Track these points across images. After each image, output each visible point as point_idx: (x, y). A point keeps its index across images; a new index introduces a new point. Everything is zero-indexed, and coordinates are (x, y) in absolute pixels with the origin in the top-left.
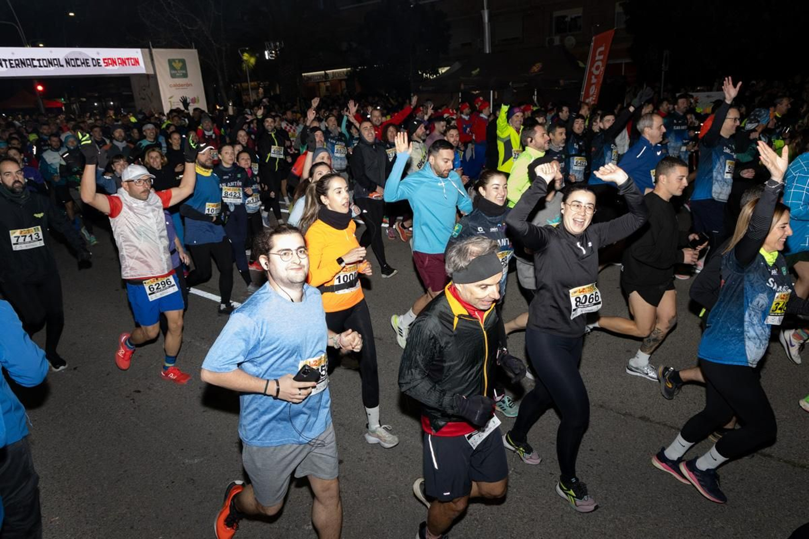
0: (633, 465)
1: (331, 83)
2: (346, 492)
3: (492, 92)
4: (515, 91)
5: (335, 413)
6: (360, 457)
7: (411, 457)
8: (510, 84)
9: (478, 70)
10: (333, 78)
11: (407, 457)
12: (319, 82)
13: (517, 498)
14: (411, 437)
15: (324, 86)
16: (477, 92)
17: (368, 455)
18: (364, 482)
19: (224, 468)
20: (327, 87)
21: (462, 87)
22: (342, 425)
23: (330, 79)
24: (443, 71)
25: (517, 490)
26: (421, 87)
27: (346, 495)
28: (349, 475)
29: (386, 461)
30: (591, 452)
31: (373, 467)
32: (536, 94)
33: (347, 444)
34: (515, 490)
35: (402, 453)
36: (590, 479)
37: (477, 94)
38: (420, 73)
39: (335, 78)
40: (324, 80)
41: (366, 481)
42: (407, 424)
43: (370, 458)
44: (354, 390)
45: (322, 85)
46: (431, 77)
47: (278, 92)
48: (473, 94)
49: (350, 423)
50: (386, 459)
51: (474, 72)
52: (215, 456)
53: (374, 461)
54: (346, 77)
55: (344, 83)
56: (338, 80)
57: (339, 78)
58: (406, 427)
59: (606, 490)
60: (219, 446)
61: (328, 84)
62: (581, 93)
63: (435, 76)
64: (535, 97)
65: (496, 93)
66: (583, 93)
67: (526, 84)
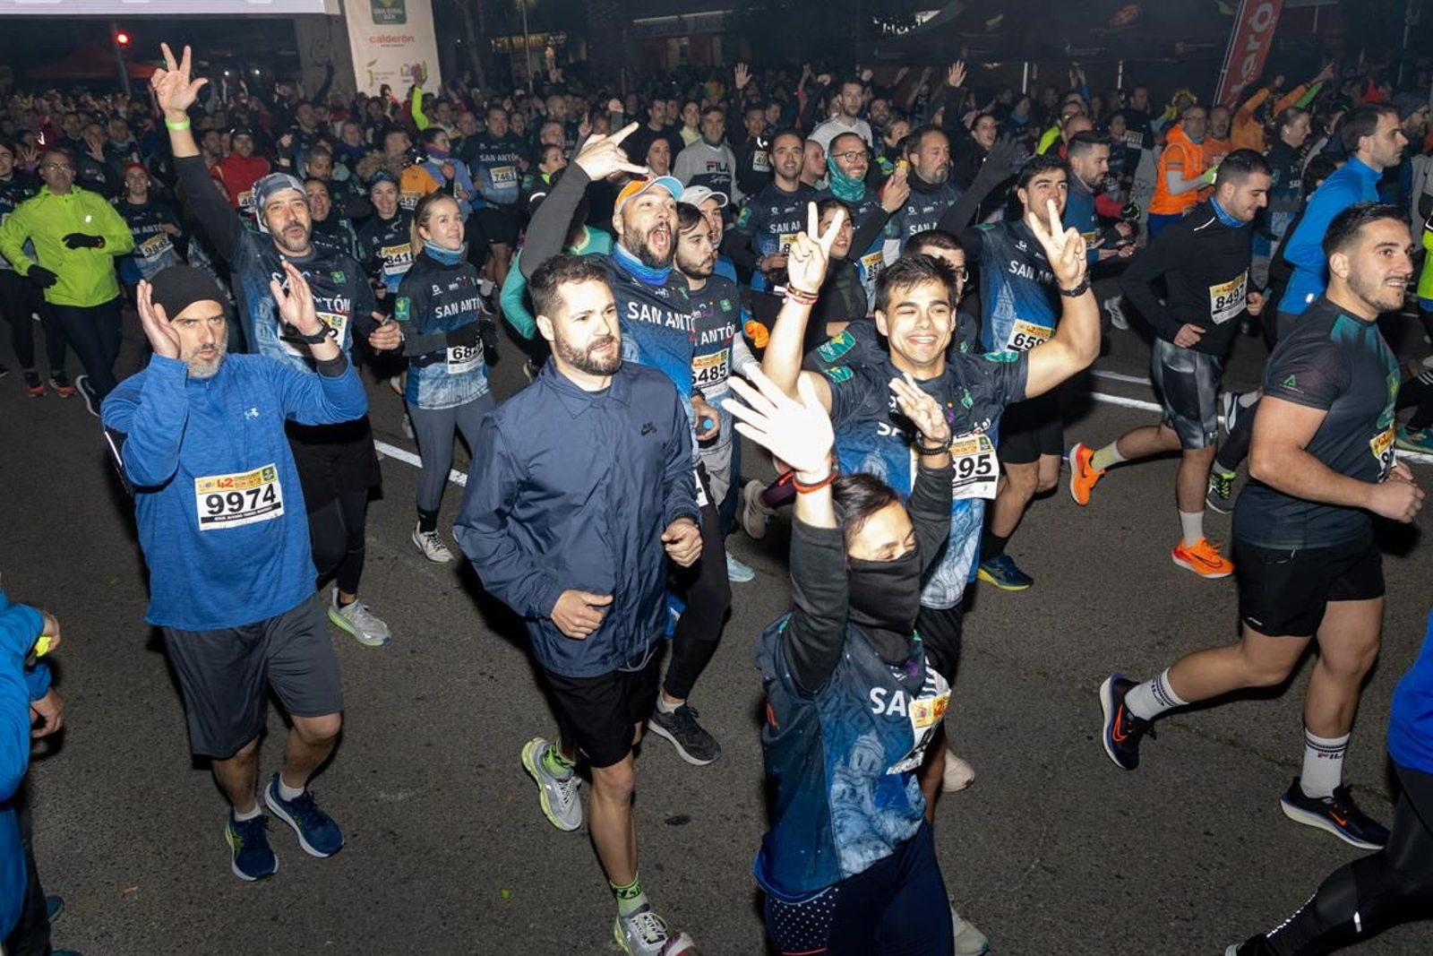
0: (1295, 872)
1: (691, 41)
2: (694, 882)
3: (1026, 65)
4: (1075, 64)
6: (722, 812)
8: (1068, 48)
9: (1000, 17)
10: (695, 30)
12: (665, 38)
13: (1044, 921)
15: (677, 46)
16: (995, 64)
17: (739, 810)
18: (731, 865)
19: (454, 814)
20: (683, 52)
23: (690, 32)
24: (925, 19)
25: (1045, 904)
26: (876, 53)
27: (692, 887)
28: (700, 847)
30: (1207, 837)
31: (749, 835)
32: (1120, 70)
33: (699, 785)
34: (1041, 905)
36: (1203, 894)
37: (996, 68)
38: (876, 22)
39: (700, 30)
40: (676, 34)
41: (733, 862)
43: (744, 816)
44: (717, 676)
45: (675, 44)
46: (900, 33)
47: (584, 57)
48: (987, 69)
51: (991, 23)
52: (438, 790)
53: (752, 823)
54: (722, 29)
55: (717, 41)
56: (707, 34)
57: (708, 30)
59: (1236, 920)
60: (446, 771)
61: (685, 41)
62: (1223, 71)
63: (907, 30)
64: (1120, 78)
65: (1035, 67)
66: (1226, 72)
67: (1102, 49)
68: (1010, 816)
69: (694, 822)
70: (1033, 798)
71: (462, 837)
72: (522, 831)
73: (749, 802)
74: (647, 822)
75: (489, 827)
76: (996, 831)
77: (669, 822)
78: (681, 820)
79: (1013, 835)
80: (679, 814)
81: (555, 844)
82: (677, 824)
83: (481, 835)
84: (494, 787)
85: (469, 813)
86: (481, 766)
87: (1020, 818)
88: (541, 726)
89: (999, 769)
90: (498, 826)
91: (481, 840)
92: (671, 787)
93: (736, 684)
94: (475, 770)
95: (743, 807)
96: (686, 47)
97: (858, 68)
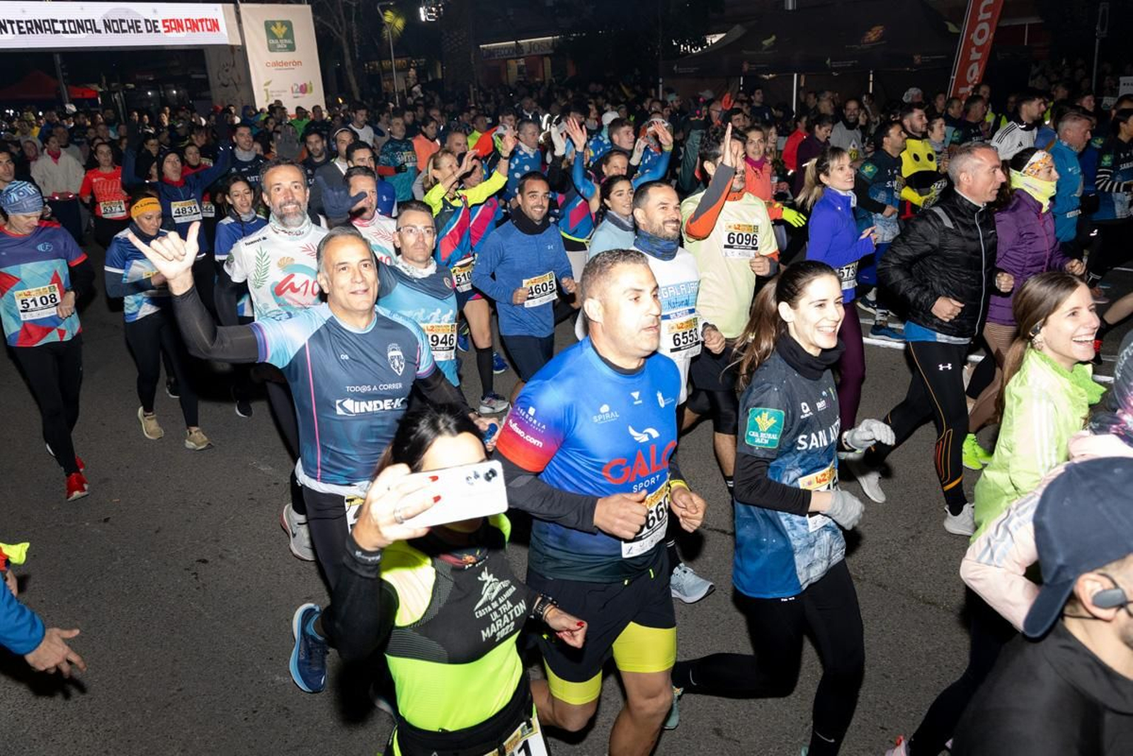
1: (526, 61)
3: (795, 75)
4: (835, 74)
8: (828, 62)
9: (774, 38)
10: (529, 52)
12: (506, 60)
15: (516, 65)
16: (771, 75)
20: (520, 70)
21: (746, 67)
23: (525, 54)
24: (714, 41)
26: (675, 68)
32: (871, 79)
37: (771, 79)
38: (675, 44)
39: (533, 53)
40: (515, 56)
45: (512, 63)
46: (694, 52)
47: (440, 75)
48: (764, 79)
51: (766, 43)
54: (551, 52)
55: (547, 61)
56: (538, 56)
57: (540, 53)
61: (522, 62)
62: (952, 77)
63: (700, 49)
64: (871, 84)
65: (803, 77)
66: (955, 77)
67: (856, 61)
70: (812, 666)
96: (522, 66)
97: (661, 81)
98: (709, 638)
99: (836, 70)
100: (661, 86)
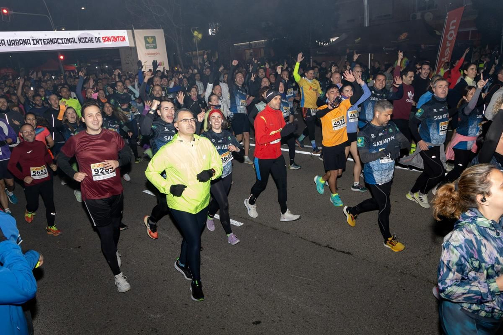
1: (253, 50)
3: (370, 54)
4: (387, 53)
5: (255, 286)
6: (273, 319)
7: (311, 322)
8: (384, 48)
9: (360, 38)
11: (308, 322)
12: (245, 50)
14: (310, 307)
15: (249, 53)
19: (177, 322)
21: (348, 51)
22: (260, 295)
23: (253, 48)
24: (334, 40)
26: (317, 52)
28: (265, 332)
29: (292, 324)
31: (282, 327)
33: (263, 309)
35: (303, 318)
38: (317, 42)
39: (256, 47)
40: (249, 48)
42: (308, 297)
43: (280, 321)
44: (269, 270)
45: (248, 52)
46: (325, 45)
47: (217, 57)
49: (266, 294)
50: (292, 322)
51: (356, 41)
52: (171, 313)
53: (283, 323)
54: (264, 46)
55: (262, 50)
56: (258, 48)
58: (306, 299)
60: (174, 306)
61: (251, 51)
63: (327, 44)
65: (373, 55)
66: (439, 54)
67: (396, 48)
68: (376, 318)
69: (263, 323)
70: (385, 312)
71: (180, 330)
72: (201, 328)
73: (282, 315)
74: (246, 324)
75: (189, 326)
76: (372, 324)
77: (254, 323)
78: (258, 323)
79: (378, 326)
80: (257, 320)
81: (213, 332)
82: (256, 324)
83: (187, 329)
84: (191, 312)
85: (183, 321)
86: (186, 304)
87: (380, 320)
88: (207, 290)
89: (372, 302)
90: (193, 326)
91: (187, 331)
92: (254, 310)
93: (276, 273)
94: (184, 306)
95: (280, 317)
96: (251, 53)
97: (311, 57)
98: (338, 299)
99: (387, 52)
100: (311, 60)
